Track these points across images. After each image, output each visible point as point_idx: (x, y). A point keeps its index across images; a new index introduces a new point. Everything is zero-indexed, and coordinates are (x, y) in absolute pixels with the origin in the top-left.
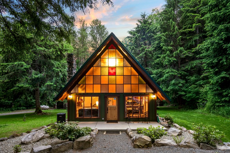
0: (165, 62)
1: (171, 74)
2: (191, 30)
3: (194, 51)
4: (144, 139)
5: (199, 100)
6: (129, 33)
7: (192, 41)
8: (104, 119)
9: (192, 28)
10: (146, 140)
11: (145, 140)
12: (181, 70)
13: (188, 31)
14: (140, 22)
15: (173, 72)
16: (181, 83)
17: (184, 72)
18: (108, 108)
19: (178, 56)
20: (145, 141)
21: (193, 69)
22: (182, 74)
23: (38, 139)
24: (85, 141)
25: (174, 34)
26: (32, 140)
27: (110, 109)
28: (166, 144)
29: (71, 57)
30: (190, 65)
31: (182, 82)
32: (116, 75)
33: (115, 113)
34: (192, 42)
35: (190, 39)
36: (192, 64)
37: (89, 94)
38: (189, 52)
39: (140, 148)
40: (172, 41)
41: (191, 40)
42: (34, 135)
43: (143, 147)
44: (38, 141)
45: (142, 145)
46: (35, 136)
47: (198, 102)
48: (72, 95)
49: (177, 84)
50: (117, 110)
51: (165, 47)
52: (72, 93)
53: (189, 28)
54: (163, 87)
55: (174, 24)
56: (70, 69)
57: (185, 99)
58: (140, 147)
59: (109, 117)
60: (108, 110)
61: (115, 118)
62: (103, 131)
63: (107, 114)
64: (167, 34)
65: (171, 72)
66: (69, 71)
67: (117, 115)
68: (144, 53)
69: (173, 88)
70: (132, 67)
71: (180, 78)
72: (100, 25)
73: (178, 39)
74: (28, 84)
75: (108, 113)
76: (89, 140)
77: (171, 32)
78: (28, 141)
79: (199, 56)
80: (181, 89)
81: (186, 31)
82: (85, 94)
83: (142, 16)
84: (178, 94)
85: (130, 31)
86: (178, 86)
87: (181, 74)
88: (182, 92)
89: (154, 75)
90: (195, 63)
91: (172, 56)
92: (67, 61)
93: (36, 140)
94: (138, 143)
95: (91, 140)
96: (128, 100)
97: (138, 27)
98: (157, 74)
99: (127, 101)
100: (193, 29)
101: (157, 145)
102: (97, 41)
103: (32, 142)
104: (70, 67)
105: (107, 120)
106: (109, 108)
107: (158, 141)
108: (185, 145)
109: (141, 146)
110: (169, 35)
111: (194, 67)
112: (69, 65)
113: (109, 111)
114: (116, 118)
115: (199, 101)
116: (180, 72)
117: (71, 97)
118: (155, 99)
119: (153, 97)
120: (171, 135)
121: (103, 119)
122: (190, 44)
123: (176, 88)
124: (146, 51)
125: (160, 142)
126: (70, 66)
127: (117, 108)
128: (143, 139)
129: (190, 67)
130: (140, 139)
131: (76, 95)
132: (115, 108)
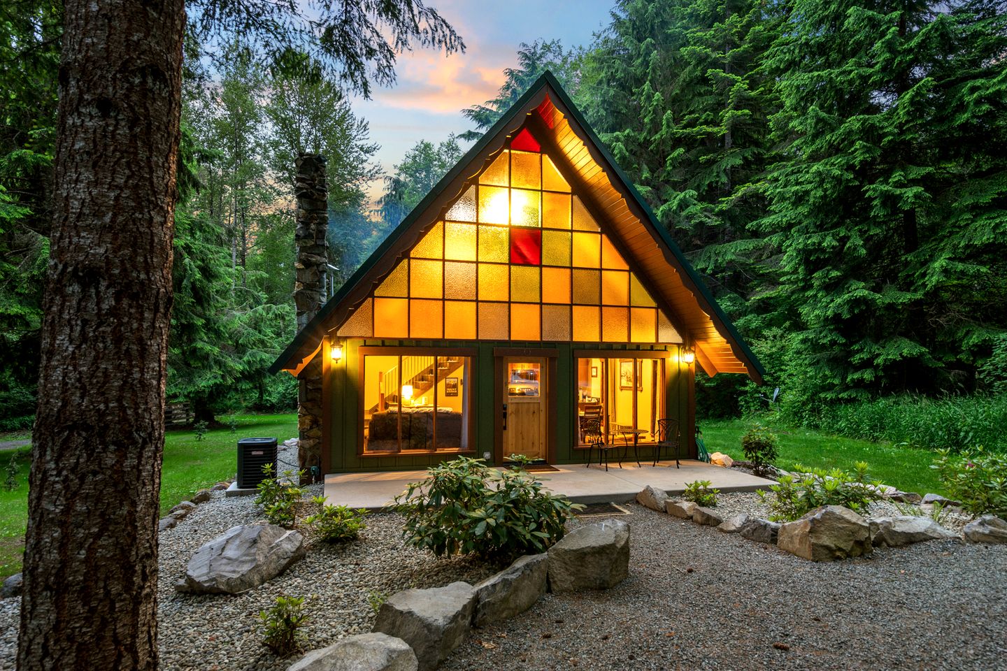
2: (715, 129)
3: (724, 206)
4: (843, 518)
5: (746, 385)
7: (718, 173)
8: (493, 455)
9: (716, 123)
10: (854, 524)
11: (848, 522)
13: (704, 133)
20: (852, 527)
21: (722, 272)
23: (284, 562)
25: (655, 141)
26: (256, 568)
27: (517, 412)
28: (923, 534)
29: (317, 170)
30: (710, 258)
32: (541, 266)
33: (536, 427)
34: (718, 176)
35: (710, 163)
36: (717, 255)
37: (423, 344)
38: (705, 210)
39: (839, 558)
40: (645, 167)
41: (715, 167)
42: (255, 542)
43: (849, 555)
44: (281, 573)
45: (842, 546)
47: (745, 393)
48: (344, 345)
50: (543, 414)
52: (345, 338)
53: (706, 123)
55: (658, 100)
56: (313, 226)
58: (838, 554)
60: (505, 415)
61: (536, 450)
63: (505, 432)
64: (627, 138)
66: (308, 236)
67: (543, 440)
70: (604, 236)
73: (671, 159)
75: (505, 428)
77: (644, 129)
78: (235, 576)
79: (755, 223)
81: (698, 134)
82: (405, 343)
85: (478, 110)
90: (732, 251)
92: (298, 189)
93: (272, 568)
94: (826, 540)
100: (723, 130)
101: (892, 543)
103: (256, 578)
104: (312, 219)
106: (510, 409)
107: (890, 523)
108: (987, 532)
109: (840, 549)
110: (635, 140)
111: (724, 264)
112: (306, 206)
113: (511, 421)
114: (539, 449)
115: (747, 388)
117: (342, 356)
118: (690, 370)
119: (681, 360)
121: (488, 455)
122: (710, 185)
125: (899, 529)
126: (309, 212)
127: (543, 407)
128: (841, 519)
129: (711, 266)
130: (830, 519)
131: (365, 345)
132: (536, 406)
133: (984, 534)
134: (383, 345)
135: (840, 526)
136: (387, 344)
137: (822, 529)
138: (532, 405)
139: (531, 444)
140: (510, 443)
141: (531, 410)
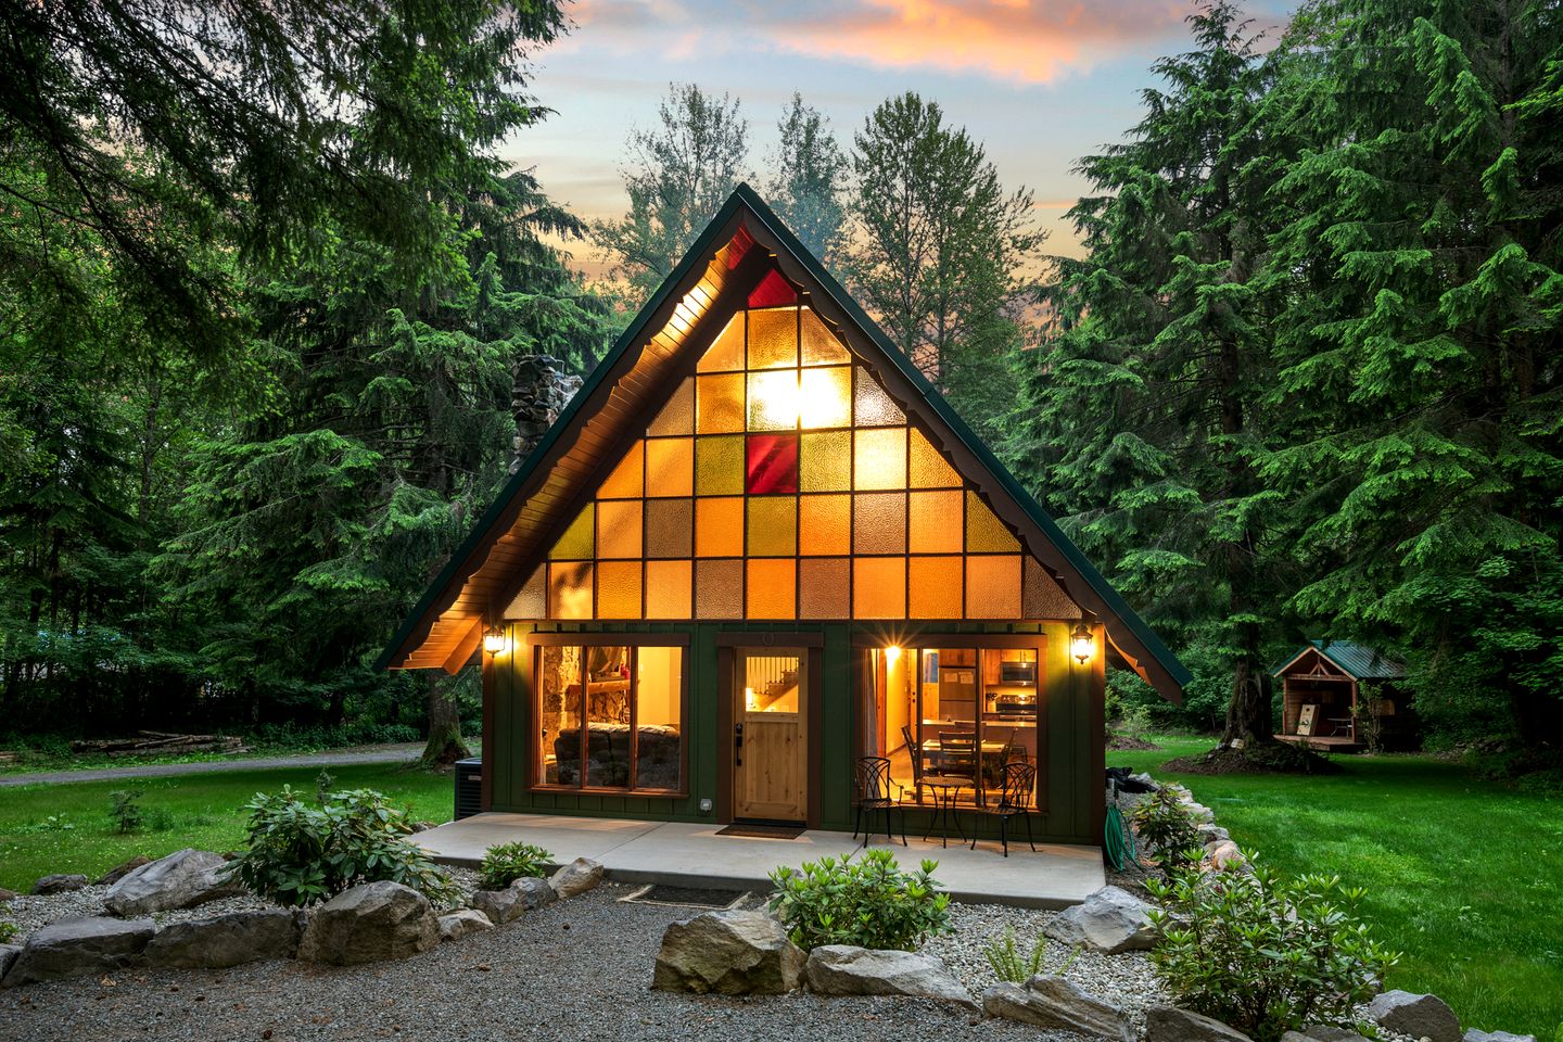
0: (1369, 380)
1: (1406, 475)
4: (727, 930)
6: (1092, 173)
8: (715, 804)
10: (741, 942)
11: (733, 937)
12: (1516, 443)
14: (1183, 75)
15: (1433, 457)
16: (1509, 555)
17: (1539, 458)
18: (739, 731)
19: (1487, 326)
20: (734, 945)
22: (1528, 473)
23: (195, 893)
24: (353, 911)
25: (1455, 141)
26: (158, 895)
27: (760, 737)
28: (884, 982)
31: (1516, 546)
32: (798, 493)
33: (792, 764)
37: (614, 628)
39: (691, 990)
42: (175, 867)
43: (712, 989)
45: (704, 973)
46: (182, 873)
48: (508, 632)
49: (1468, 563)
50: (802, 746)
51: (1366, 256)
52: (510, 622)
54: (1345, 586)
55: (1449, 49)
57: (1543, 691)
58: (693, 984)
59: (751, 792)
60: (739, 742)
61: (791, 801)
62: (630, 879)
63: (739, 770)
64: (1390, 151)
65: (1414, 461)
67: (804, 787)
68: (1191, 318)
69: (1427, 597)
70: (914, 432)
71: (1505, 505)
72: (934, 138)
73: (1492, 175)
74: (364, 574)
75: (739, 763)
76: (385, 910)
77: (1433, 119)
78: (135, 898)
80: (1508, 606)
82: (589, 628)
83: (1201, 21)
84: (1470, 644)
85: (1104, 154)
86: (1480, 579)
87: (1514, 475)
88: (1513, 627)
89: (1267, 494)
91: (1438, 326)
93: (179, 898)
94: (681, 961)
95: (400, 913)
96: (1000, 685)
97: (1159, 117)
98: (1295, 480)
99: (1000, 693)
101: (815, 984)
102: (913, 255)
103: (154, 904)
105: (741, 813)
106: (749, 732)
107: (834, 957)
108: (1023, 1002)
109: (699, 978)
110: (1415, 148)
113: (750, 752)
114: (796, 802)
116: (1509, 461)
117: (505, 647)
118: (1095, 671)
119: (1076, 651)
120: (1080, 938)
121: (706, 805)
123: (1458, 593)
124: (1210, 297)
125: (847, 967)
127: (803, 730)
128: (724, 931)
130: (703, 928)
131: (536, 632)
132: (792, 728)
133: (1015, 1004)
134: (559, 631)
135: (715, 941)
136: (564, 629)
137: (683, 941)
138: (785, 727)
139: (783, 792)
140: (748, 788)
141: (784, 736)
